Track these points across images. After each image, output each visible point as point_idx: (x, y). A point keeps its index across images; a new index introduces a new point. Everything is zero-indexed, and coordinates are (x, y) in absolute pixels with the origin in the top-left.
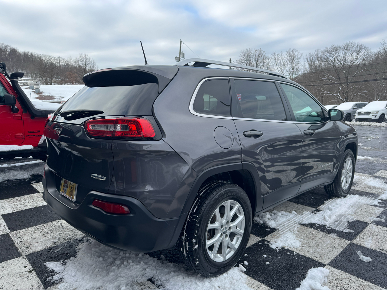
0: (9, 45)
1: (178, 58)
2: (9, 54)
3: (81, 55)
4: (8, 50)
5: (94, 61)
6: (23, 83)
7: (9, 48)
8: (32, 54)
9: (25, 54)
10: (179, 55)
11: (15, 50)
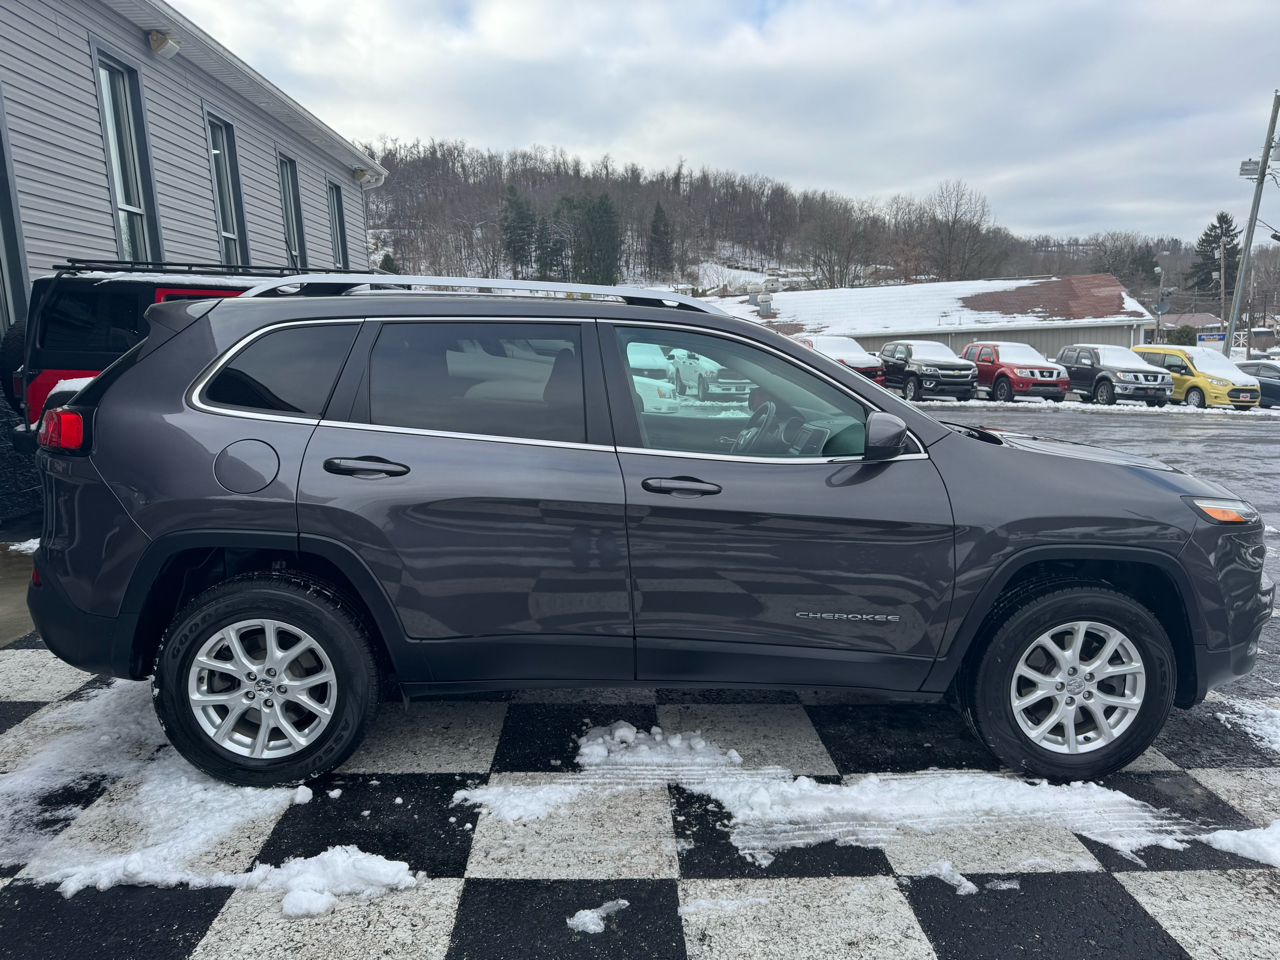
0: (771, 178)
1: (1257, 163)
2: (767, 204)
3: (944, 186)
4: (766, 193)
5: (984, 201)
6: (790, 282)
7: (769, 185)
8: (823, 196)
9: (806, 197)
10: (1261, 152)
11: (782, 189)
